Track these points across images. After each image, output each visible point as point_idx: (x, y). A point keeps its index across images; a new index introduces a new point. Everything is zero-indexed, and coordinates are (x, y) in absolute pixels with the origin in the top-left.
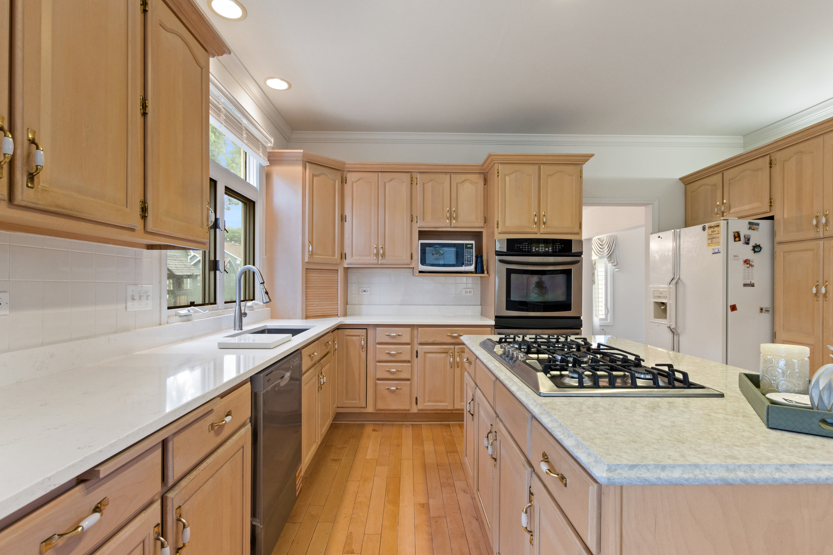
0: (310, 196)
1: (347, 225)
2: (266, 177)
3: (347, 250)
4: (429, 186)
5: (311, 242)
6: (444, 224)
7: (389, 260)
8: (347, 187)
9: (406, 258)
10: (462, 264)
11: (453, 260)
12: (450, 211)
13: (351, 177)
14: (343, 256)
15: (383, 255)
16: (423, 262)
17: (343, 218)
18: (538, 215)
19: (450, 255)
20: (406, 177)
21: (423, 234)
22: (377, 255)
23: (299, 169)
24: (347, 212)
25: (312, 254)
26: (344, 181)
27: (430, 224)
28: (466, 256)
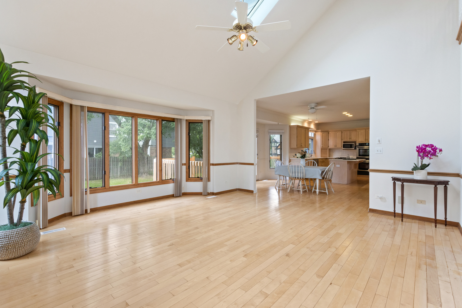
0: (322, 137)
1: (329, 141)
2: (315, 135)
3: (329, 145)
4: (345, 133)
5: (322, 145)
6: (348, 140)
7: (337, 147)
8: (329, 134)
9: (341, 146)
10: (351, 148)
11: (350, 147)
12: (350, 138)
13: (330, 132)
14: (328, 146)
15: (336, 146)
16: (343, 148)
17: (328, 140)
18: (365, 139)
19: (350, 146)
20: (341, 132)
21: (344, 142)
22: (335, 146)
23: (320, 133)
24: (329, 139)
25: (322, 146)
26: (328, 133)
27: (345, 140)
28: (352, 146)
